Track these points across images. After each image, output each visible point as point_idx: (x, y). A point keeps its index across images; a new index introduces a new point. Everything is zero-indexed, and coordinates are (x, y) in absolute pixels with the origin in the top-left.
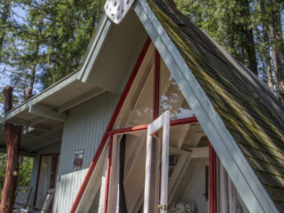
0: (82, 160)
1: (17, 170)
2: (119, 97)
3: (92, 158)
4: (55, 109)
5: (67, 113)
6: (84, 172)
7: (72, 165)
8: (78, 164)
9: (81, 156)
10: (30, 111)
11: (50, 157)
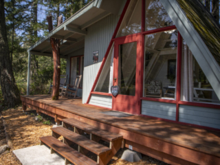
0: (97, 57)
1: (60, 65)
2: (119, 18)
3: (104, 56)
4: (79, 28)
5: (86, 29)
6: (100, 64)
7: (92, 60)
8: (96, 60)
9: (97, 55)
10: (65, 29)
11: (76, 58)
